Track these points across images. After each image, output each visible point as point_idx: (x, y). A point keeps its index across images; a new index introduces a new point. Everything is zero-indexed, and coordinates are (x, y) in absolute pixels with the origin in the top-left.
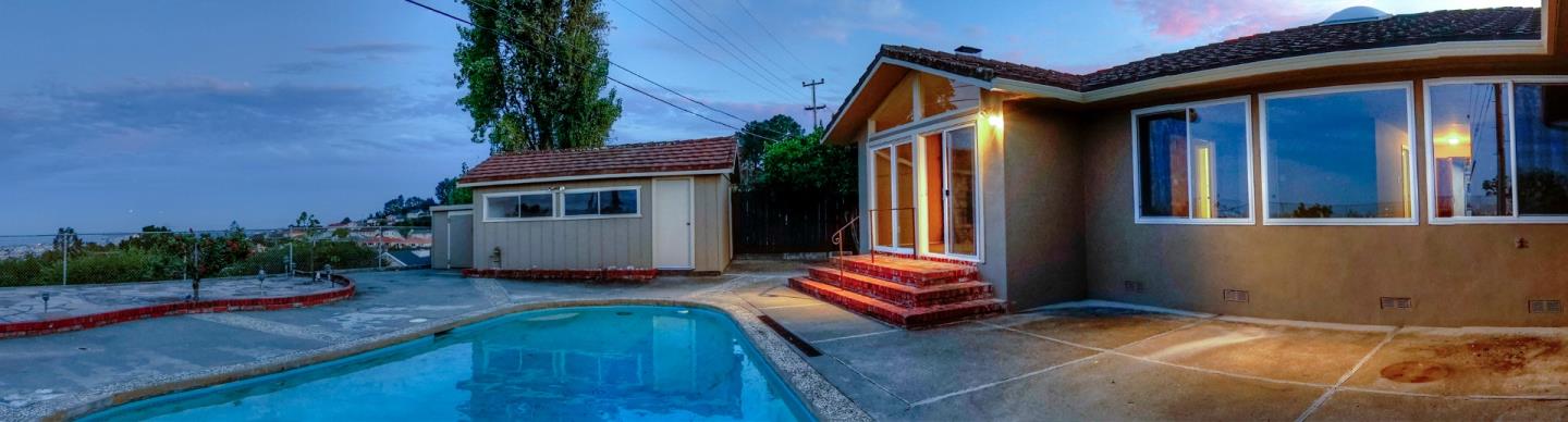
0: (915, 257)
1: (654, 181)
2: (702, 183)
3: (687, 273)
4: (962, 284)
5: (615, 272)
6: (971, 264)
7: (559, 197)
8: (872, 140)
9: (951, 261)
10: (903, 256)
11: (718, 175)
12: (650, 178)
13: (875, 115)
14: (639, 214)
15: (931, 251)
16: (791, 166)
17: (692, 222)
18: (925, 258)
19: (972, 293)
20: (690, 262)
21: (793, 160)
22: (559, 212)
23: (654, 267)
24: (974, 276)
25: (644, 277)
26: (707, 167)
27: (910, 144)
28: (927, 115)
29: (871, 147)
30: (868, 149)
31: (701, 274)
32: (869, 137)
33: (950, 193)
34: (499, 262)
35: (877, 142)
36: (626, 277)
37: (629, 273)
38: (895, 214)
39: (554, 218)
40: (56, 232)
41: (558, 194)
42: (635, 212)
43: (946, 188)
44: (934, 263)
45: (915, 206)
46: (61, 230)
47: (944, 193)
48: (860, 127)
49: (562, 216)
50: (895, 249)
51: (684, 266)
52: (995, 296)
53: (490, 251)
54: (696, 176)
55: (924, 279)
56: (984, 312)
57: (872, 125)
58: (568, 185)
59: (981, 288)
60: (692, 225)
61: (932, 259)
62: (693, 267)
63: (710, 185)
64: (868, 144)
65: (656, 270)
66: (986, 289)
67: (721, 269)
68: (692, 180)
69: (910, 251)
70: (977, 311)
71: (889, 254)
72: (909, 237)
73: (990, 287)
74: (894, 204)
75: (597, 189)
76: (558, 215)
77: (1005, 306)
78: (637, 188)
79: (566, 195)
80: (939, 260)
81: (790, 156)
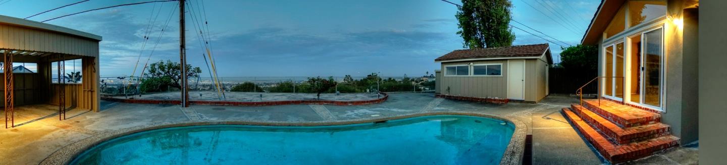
0: (623, 103)
1: (508, 61)
2: (528, 62)
3: (521, 101)
4: (651, 126)
5: (491, 99)
6: (657, 112)
7: (471, 67)
8: (604, 42)
9: (643, 109)
10: (617, 102)
11: (536, 59)
12: (507, 60)
13: (607, 30)
14: (501, 75)
15: (632, 101)
16: (571, 57)
17: (524, 80)
18: (628, 105)
19: (658, 132)
20: (523, 98)
21: (572, 55)
22: (471, 73)
23: (508, 98)
24: (659, 120)
25: (501, 102)
26: (530, 55)
27: (623, 43)
28: (633, 25)
29: (605, 46)
30: (603, 47)
31: (528, 102)
32: (603, 41)
33: (645, 69)
34: (449, 92)
35: (607, 43)
36: (493, 102)
37: (495, 100)
38: (614, 80)
39: (469, 76)
40: (345, 76)
41: (471, 66)
42: (500, 74)
43: (642, 65)
44: (634, 109)
45: (624, 76)
46: (346, 76)
47: (641, 69)
48: (600, 37)
49: (472, 75)
50: (614, 97)
51: (521, 98)
52: (672, 134)
53: (447, 88)
54: (526, 59)
55: (627, 123)
56: (667, 147)
57: (605, 36)
58: (474, 63)
59: (664, 129)
60: (524, 81)
61: (632, 106)
62: (524, 99)
63: (532, 63)
64: (603, 45)
65: (508, 99)
66: (666, 130)
67: (536, 101)
68: (525, 61)
69: (620, 100)
70: (662, 147)
71: (610, 100)
72: (621, 92)
73: (669, 128)
74: (614, 74)
75: (486, 64)
76: (471, 74)
77: (679, 143)
78: (501, 64)
79: (474, 67)
80: (636, 107)
81: (572, 53)
